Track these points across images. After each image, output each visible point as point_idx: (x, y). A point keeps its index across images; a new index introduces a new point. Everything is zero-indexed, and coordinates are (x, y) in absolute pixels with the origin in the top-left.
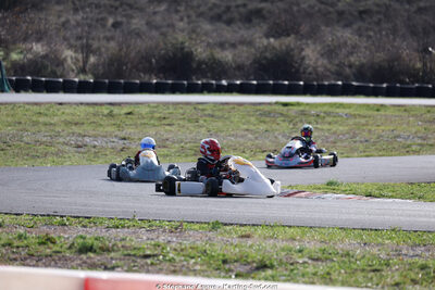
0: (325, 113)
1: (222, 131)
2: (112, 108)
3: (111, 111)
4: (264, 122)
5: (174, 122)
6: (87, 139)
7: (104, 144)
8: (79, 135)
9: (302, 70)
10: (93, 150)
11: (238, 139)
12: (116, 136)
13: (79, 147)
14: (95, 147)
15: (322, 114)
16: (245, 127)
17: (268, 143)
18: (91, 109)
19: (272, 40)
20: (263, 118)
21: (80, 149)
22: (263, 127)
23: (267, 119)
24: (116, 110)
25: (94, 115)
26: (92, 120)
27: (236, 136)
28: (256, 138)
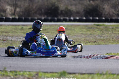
0: (116, 27)
1: (71, 34)
2: (23, 26)
3: (22, 28)
4: (90, 31)
5: (50, 31)
6: (8, 38)
7: (16, 40)
8: (5, 36)
9: (103, 13)
10: (10, 42)
11: (78, 37)
12: (22, 36)
13: (4, 41)
14: (11, 41)
15: (115, 28)
16: (81, 33)
17: (92, 39)
18: (14, 27)
19: (91, 2)
20: (89, 30)
21: (4, 42)
22: (89, 33)
23: (91, 30)
24: (24, 27)
25: (15, 29)
26: (13, 31)
27: (77, 36)
28: (86, 37)
